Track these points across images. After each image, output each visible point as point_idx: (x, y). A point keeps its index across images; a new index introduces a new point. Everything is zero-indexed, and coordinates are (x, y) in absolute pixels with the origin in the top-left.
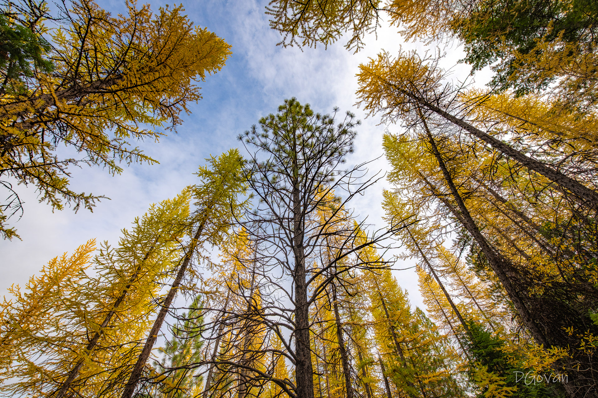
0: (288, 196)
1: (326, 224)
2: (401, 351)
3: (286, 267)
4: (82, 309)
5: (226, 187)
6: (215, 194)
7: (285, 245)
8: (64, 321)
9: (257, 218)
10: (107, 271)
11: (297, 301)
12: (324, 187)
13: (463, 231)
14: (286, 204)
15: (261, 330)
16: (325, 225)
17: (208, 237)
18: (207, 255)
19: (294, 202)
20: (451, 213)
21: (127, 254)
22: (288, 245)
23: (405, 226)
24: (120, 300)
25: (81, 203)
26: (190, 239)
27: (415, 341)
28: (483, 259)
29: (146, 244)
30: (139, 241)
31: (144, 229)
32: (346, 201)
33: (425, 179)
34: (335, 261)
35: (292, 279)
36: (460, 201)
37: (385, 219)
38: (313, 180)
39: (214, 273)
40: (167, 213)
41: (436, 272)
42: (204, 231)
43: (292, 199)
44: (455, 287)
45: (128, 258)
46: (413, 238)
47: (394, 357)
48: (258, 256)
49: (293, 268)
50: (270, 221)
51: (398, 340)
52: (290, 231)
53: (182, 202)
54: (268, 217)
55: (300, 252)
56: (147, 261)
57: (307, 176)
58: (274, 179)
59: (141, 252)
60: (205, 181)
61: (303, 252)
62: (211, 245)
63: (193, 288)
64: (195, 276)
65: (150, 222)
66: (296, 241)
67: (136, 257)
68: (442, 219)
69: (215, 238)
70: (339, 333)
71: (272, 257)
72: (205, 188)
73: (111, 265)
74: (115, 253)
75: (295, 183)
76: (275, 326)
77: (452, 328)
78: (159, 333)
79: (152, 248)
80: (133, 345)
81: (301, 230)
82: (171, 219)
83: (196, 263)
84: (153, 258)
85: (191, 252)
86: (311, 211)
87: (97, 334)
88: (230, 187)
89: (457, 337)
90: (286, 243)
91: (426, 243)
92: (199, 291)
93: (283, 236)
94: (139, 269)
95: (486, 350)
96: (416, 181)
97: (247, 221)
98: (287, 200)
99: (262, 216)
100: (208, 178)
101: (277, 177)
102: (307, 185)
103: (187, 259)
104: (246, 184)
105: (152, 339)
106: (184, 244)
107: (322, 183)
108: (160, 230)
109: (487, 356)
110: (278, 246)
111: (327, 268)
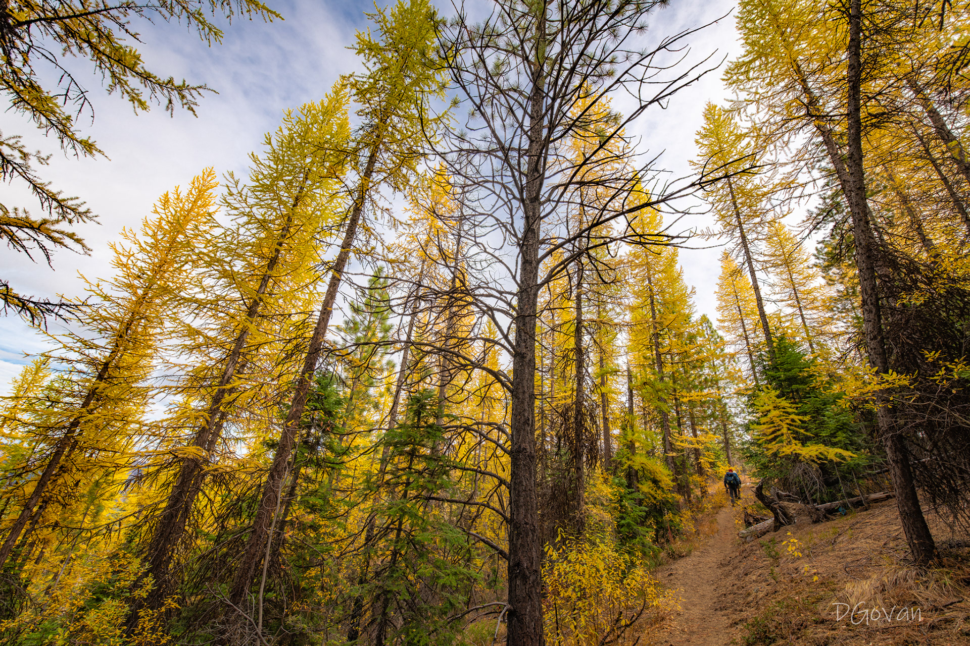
0: (521, 105)
1: (584, 163)
2: (661, 364)
3: (510, 232)
4: (228, 268)
5: (408, 81)
6: (391, 95)
7: (510, 197)
8: (208, 282)
9: (466, 146)
10: (245, 219)
11: (522, 282)
12: (593, 88)
13: (836, 195)
14: (518, 121)
15: (470, 313)
16: (581, 166)
17: (385, 175)
18: (387, 206)
19: (532, 117)
20: (827, 160)
21: (267, 196)
22: (515, 197)
23: (727, 176)
24: (273, 262)
25: (173, 98)
26: (358, 177)
27: (685, 354)
28: (848, 246)
29: (291, 182)
30: (280, 177)
31: (283, 156)
32: (629, 120)
33: (804, 81)
34: (589, 229)
35: (518, 250)
36: (857, 130)
37: (695, 164)
38: (572, 71)
39: (400, 236)
40: (315, 130)
41: (754, 263)
42: (377, 165)
43: (529, 111)
44: (777, 289)
45: (270, 202)
46: (734, 203)
47: (648, 370)
48: (467, 212)
49: (520, 236)
50: (489, 152)
51: (660, 350)
52: (521, 173)
53: (335, 109)
54: (483, 146)
55: (534, 209)
56: (298, 209)
57: (562, 60)
58: (497, 66)
59: (286, 194)
60: (370, 65)
61: (539, 209)
62: (392, 189)
63: (371, 252)
64: (372, 237)
65: (289, 144)
66: (529, 191)
67: (281, 202)
68: (805, 170)
69: (396, 179)
70: (578, 331)
71: (489, 215)
72: (372, 81)
73: (248, 210)
74: (250, 194)
75: (537, 77)
76: (490, 311)
77: (748, 344)
78: (334, 306)
79: (302, 188)
80: (303, 317)
81: (538, 171)
82: (322, 141)
83: (372, 217)
84: (306, 205)
85: (362, 198)
86: (561, 137)
87: (255, 301)
88: (416, 82)
89: (751, 355)
90: (512, 194)
91: (755, 214)
92: (380, 257)
93: (508, 180)
94: (289, 220)
95: (788, 374)
96: (782, 84)
97: (448, 150)
98: (519, 113)
99: (475, 143)
100: (375, 60)
101: (502, 64)
102: (560, 82)
103: (357, 209)
104: (446, 76)
105: (326, 313)
106: (351, 186)
107: (590, 79)
108: (308, 160)
109: (785, 381)
110: (499, 196)
111: (574, 239)
